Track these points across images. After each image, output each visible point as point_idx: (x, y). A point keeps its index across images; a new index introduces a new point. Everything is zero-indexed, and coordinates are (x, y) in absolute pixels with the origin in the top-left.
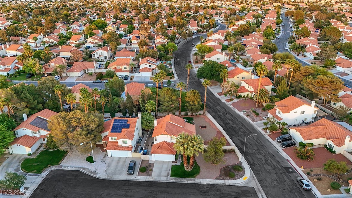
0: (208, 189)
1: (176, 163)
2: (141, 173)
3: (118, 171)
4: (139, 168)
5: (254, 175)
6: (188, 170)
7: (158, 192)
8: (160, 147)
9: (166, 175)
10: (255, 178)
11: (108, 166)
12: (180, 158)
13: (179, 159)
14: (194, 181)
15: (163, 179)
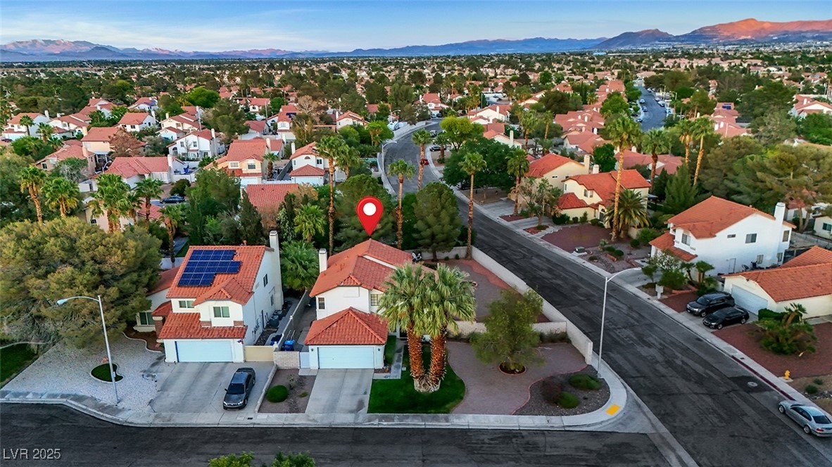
0: (495, 444)
1: (385, 374)
2: (269, 405)
3: (194, 400)
4: (264, 391)
5: (639, 401)
6: (425, 390)
7: (323, 457)
8: (335, 325)
9: (355, 407)
10: (646, 409)
11: (164, 389)
12: (398, 361)
13: (395, 364)
14: (447, 421)
15: (344, 419)
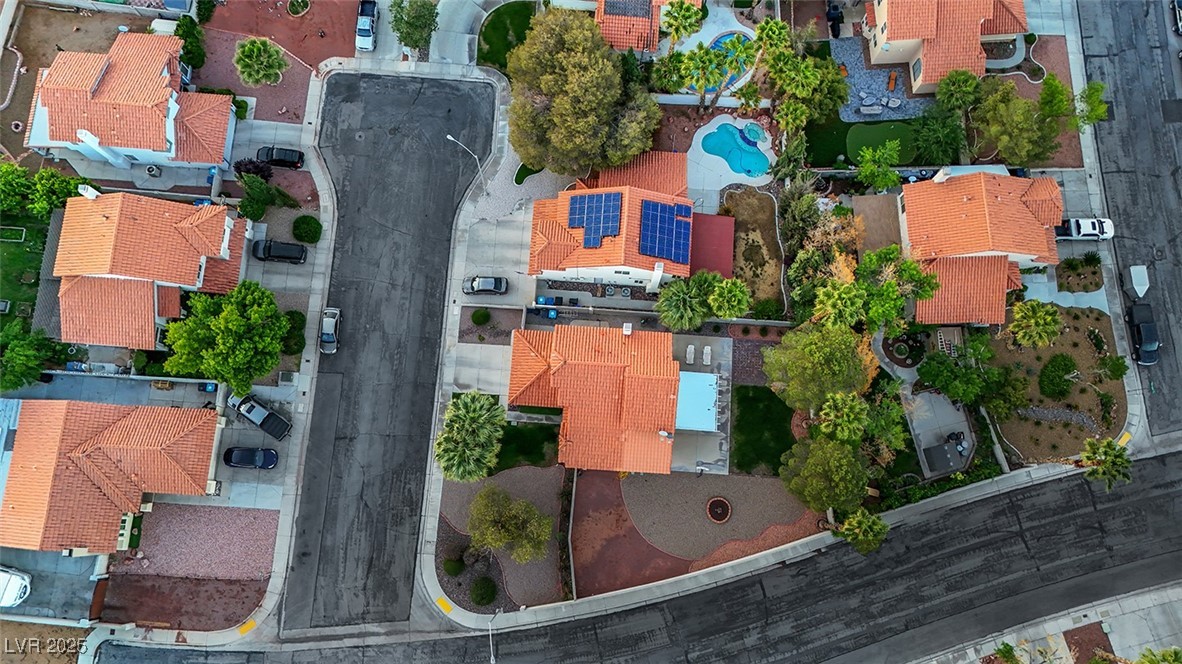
0: (404, 493)
2: (469, 313)
5: (457, 635)
9: (461, 381)
11: (499, 223)
15: (448, 374)
